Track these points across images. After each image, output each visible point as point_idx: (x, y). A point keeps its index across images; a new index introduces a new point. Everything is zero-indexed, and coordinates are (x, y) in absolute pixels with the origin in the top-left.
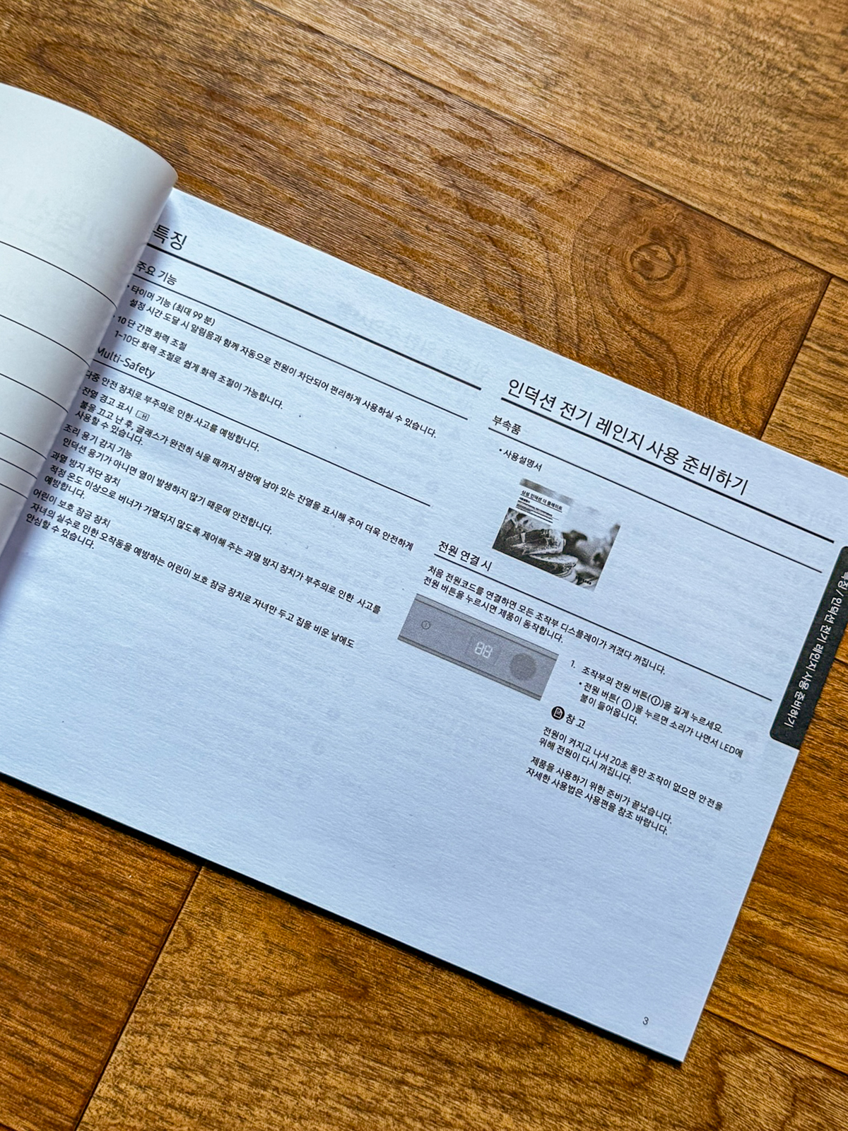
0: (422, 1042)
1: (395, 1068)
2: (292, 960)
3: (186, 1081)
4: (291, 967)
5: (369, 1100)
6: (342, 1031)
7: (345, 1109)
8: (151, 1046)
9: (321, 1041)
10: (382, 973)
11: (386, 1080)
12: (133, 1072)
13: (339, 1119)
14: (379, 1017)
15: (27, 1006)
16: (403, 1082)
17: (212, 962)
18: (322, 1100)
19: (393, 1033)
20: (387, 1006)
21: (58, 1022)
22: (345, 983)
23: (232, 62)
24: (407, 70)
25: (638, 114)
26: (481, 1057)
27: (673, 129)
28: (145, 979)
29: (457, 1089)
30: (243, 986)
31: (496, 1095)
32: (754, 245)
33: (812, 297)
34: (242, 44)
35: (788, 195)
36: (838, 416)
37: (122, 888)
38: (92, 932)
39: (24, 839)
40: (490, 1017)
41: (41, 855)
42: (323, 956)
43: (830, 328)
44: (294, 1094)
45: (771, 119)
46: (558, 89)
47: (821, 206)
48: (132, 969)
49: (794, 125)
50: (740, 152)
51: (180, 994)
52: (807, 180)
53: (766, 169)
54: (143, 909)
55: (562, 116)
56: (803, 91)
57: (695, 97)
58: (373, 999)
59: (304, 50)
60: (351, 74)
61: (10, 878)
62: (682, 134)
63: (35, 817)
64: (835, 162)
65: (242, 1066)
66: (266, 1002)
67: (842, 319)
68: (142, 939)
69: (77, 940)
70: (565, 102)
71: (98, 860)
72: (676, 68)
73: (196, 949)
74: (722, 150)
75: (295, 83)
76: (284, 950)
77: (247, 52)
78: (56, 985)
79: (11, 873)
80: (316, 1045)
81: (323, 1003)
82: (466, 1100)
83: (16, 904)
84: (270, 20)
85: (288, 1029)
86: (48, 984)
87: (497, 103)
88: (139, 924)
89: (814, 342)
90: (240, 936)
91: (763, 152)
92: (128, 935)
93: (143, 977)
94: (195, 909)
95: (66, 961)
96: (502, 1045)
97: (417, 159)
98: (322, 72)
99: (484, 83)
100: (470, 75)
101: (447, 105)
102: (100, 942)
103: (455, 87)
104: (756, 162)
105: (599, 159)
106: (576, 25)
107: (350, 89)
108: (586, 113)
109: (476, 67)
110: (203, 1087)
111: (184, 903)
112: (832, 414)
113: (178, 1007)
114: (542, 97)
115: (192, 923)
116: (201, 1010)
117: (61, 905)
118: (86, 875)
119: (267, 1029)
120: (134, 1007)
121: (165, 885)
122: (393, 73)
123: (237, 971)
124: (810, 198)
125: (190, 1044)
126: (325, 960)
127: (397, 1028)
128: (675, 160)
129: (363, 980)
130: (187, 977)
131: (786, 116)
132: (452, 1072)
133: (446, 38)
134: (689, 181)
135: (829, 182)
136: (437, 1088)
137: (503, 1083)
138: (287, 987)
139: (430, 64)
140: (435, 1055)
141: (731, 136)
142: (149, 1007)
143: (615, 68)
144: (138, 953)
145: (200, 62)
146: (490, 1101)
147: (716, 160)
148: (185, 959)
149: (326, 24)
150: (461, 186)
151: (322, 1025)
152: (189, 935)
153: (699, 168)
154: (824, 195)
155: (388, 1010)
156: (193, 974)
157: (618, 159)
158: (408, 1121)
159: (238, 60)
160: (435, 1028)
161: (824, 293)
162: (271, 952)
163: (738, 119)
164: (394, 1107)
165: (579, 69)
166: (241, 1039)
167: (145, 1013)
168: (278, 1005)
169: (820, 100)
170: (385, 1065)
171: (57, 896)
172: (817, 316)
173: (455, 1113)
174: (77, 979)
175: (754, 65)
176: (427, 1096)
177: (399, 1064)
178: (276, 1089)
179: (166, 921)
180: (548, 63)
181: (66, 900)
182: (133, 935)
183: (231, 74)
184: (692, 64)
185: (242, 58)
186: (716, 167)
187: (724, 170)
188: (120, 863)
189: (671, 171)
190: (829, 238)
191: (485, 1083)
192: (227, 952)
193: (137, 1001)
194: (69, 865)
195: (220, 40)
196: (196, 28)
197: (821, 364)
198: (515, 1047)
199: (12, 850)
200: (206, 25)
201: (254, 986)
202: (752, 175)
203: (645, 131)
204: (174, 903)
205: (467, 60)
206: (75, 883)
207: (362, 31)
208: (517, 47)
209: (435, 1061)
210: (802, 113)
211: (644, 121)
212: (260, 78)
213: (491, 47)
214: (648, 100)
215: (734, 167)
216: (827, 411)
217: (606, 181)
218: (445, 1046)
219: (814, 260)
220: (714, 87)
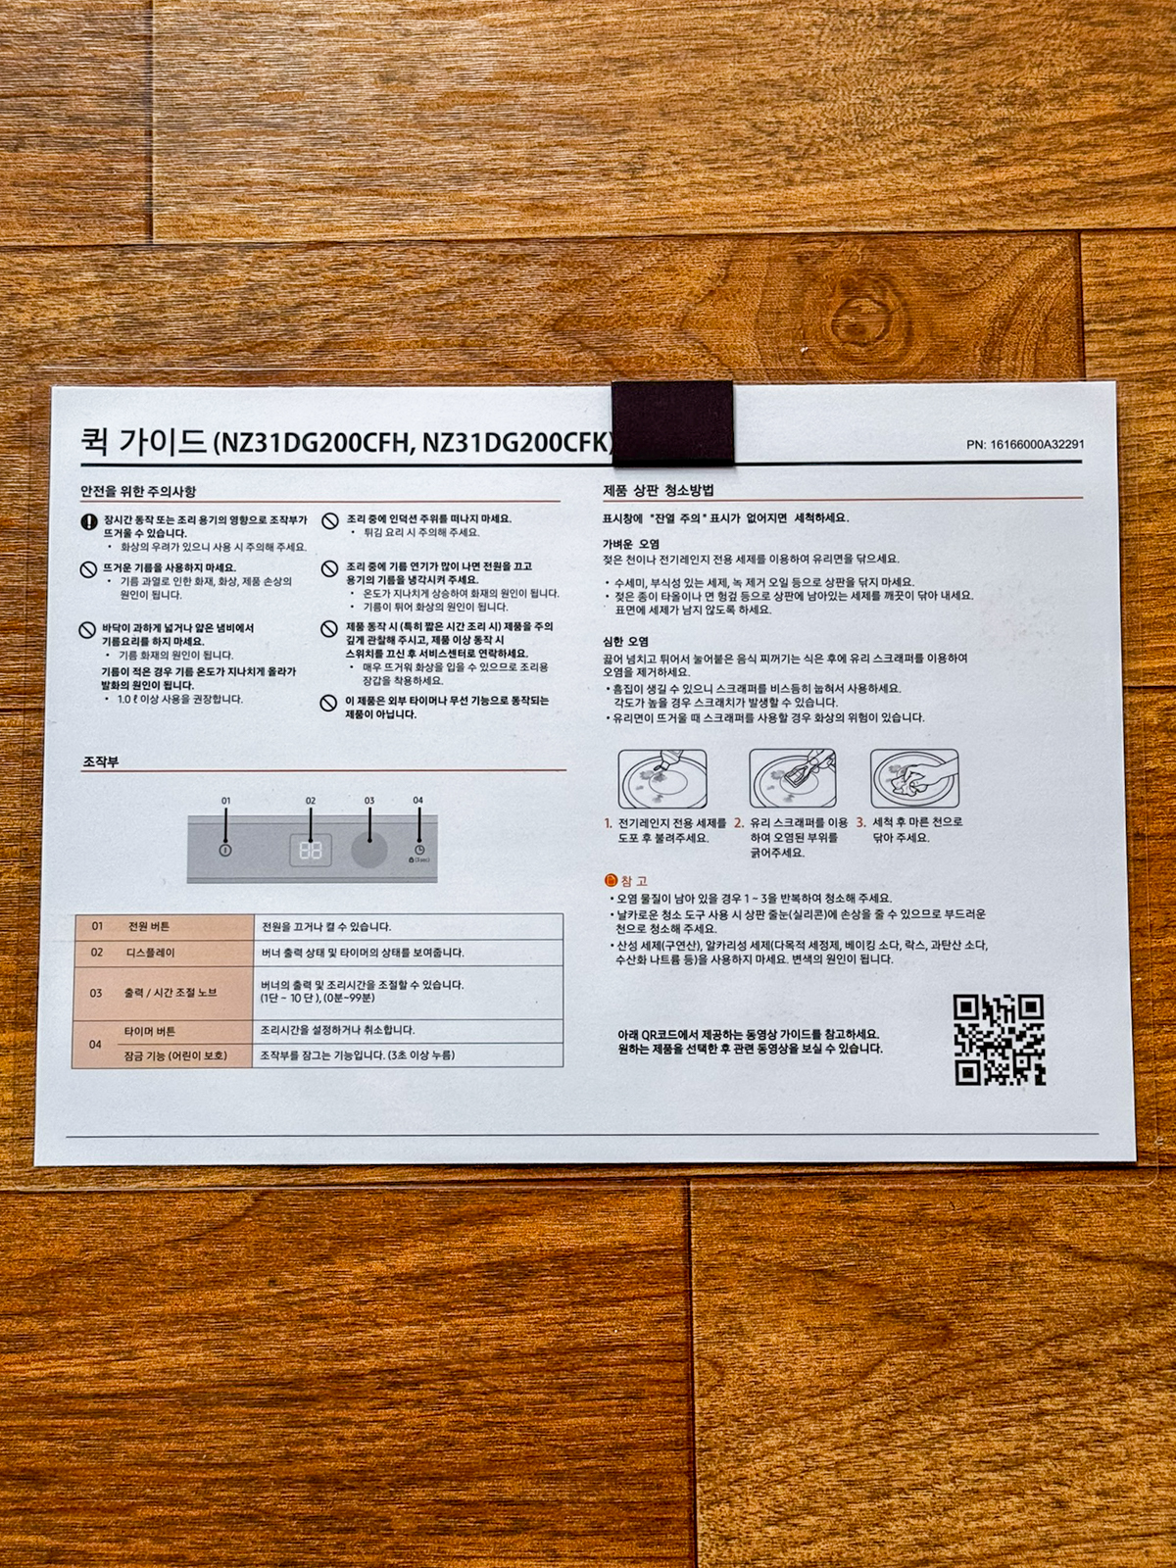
0: (1040, 1357)
1: (1025, 1401)
2: (846, 1337)
3: (795, 1531)
4: (850, 1344)
5: (1012, 1452)
6: (943, 1388)
7: (992, 1476)
8: (736, 1511)
9: (924, 1412)
10: (956, 1302)
11: (1021, 1420)
12: (730, 1551)
13: (990, 1490)
14: (977, 1352)
15: (573, 1535)
16: (1043, 1413)
17: (756, 1383)
18: (960, 1477)
19: (1001, 1361)
20: (981, 1336)
21: (617, 1536)
22: (919, 1332)
23: (254, 330)
24: (460, 237)
25: (757, 152)
26: (1116, 1341)
27: (807, 150)
28: (691, 1440)
29: (1107, 1391)
30: (807, 1392)
31: (1154, 1376)
32: (970, 242)
33: (1068, 269)
34: (252, 303)
35: (980, 161)
36: (1167, 395)
37: (614, 1349)
38: (605, 1415)
39: (474, 1349)
40: (1104, 1291)
41: (503, 1356)
42: (880, 1315)
43: (1109, 295)
44: (924, 1486)
45: (916, 78)
46: (648, 172)
47: (1026, 153)
48: (670, 1435)
49: (947, 71)
50: (899, 137)
51: (738, 1436)
52: (993, 130)
53: (939, 143)
54: (649, 1360)
55: (669, 201)
56: (938, 23)
57: (814, 98)
58: (960, 1336)
59: (329, 274)
60: (398, 275)
61: (481, 1399)
62: (820, 150)
63: (474, 1317)
64: (1017, 91)
65: (850, 1484)
66: (841, 1398)
67: (1116, 277)
68: (665, 1394)
69: (591, 1433)
70: (665, 182)
71: (569, 1330)
72: (776, 74)
73: (732, 1376)
74: (877, 146)
75: (337, 319)
76: (832, 1330)
77: (263, 309)
78: (594, 1495)
79: (479, 1393)
80: (922, 1419)
81: (906, 1368)
82: (1123, 1398)
83: (503, 1425)
84: (271, 258)
85: (880, 1416)
86: (584, 1498)
87: (586, 223)
88: (653, 1380)
89: (1095, 322)
90: (774, 1338)
91: (925, 123)
92: (647, 1398)
93: (688, 1438)
94: (708, 1332)
95: (591, 1462)
96: (1133, 1315)
97: (526, 337)
98: (364, 290)
99: (558, 208)
100: (538, 207)
101: (528, 255)
102: (619, 1422)
103: (528, 229)
104: (923, 141)
105: (738, 231)
106: (632, 81)
107: (405, 294)
108: (694, 183)
109: (538, 193)
110: (817, 1529)
111: (692, 1331)
112: (1158, 398)
113: (744, 1452)
114: (635, 190)
115: (712, 1350)
116: (772, 1442)
117: (553, 1402)
118: (565, 1353)
119: (856, 1428)
120: (695, 1476)
121: (659, 1322)
122: (444, 249)
123: (791, 1379)
124: (1007, 151)
125: (779, 1487)
126: (884, 1318)
127: (1005, 1355)
128: (827, 186)
129: (938, 1319)
130: (738, 1413)
131: (933, 65)
132: (1091, 1374)
133: (487, 175)
134: (856, 203)
135: (1022, 120)
136: (1084, 1401)
137: (1157, 1359)
138: (856, 1369)
139: (483, 217)
140: (1062, 1364)
141: (879, 123)
142: (712, 1468)
143: (703, 111)
144: (669, 1413)
145: (214, 350)
146: (1151, 1387)
147: (875, 163)
148: (725, 1394)
149: (340, 229)
150: (593, 344)
151: (918, 1393)
152: (715, 1364)
153: (860, 182)
154: (1022, 139)
155: (982, 1340)
156: (743, 1407)
157: (759, 220)
158: (1069, 1454)
159: (258, 324)
160: (1048, 1333)
161: (1080, 257)
162: (817, 1339)
163: (877, 99)
164: (1046, 1446)
165: (661, 134)
166: (833, 1453)
167: (710, 1477)
168: (857, 1395)
169: (963, 25)
170: (1011, 1403)
171: (544, 1393)
172: (1085, 289)
173: (1117, 1420)
174: (613, 1475)
175: (864, 22)
176: (1076, 1415)
177: (1027, 1395)
178: (902, 1490)
179: (681, 1361)
180: (621, 145)
181: (556, 1393)
182: (652, 1396)
183: (259, 345)
184: (791, 59)
185: (262, 319)
186: (880, 170)
187: (891, 168)
188: (596, 1322)
189: (829, 202)
190: (1054, 188)
191: (1135, 1368)
192: (768, 1363)
193: (694, 1467)
194: (541, 1353)
195: (224, 310)
196: (189, 310)
197: (1116, 344)
198: (1149, 1310)
199: (467, 1367)
200: (200, 301)
201: (818, 1387)
202: (927, 158)
203: (775, 169)
204: (681, 1337)
205: (525, 191)
206: (556, 1369)
207: (384, 216)
208: (574, 146)
209: (1065, 1372)
210: (949, 51)
211: (768, 158)
212: (294, 333)
213: (545, 159)
214: (760, 130)
215: (900, 159)
216: (1151, 397)
217: (760, 251)
218: (1068, 1349)
219: (1050, 222)
220: (831, 74)
